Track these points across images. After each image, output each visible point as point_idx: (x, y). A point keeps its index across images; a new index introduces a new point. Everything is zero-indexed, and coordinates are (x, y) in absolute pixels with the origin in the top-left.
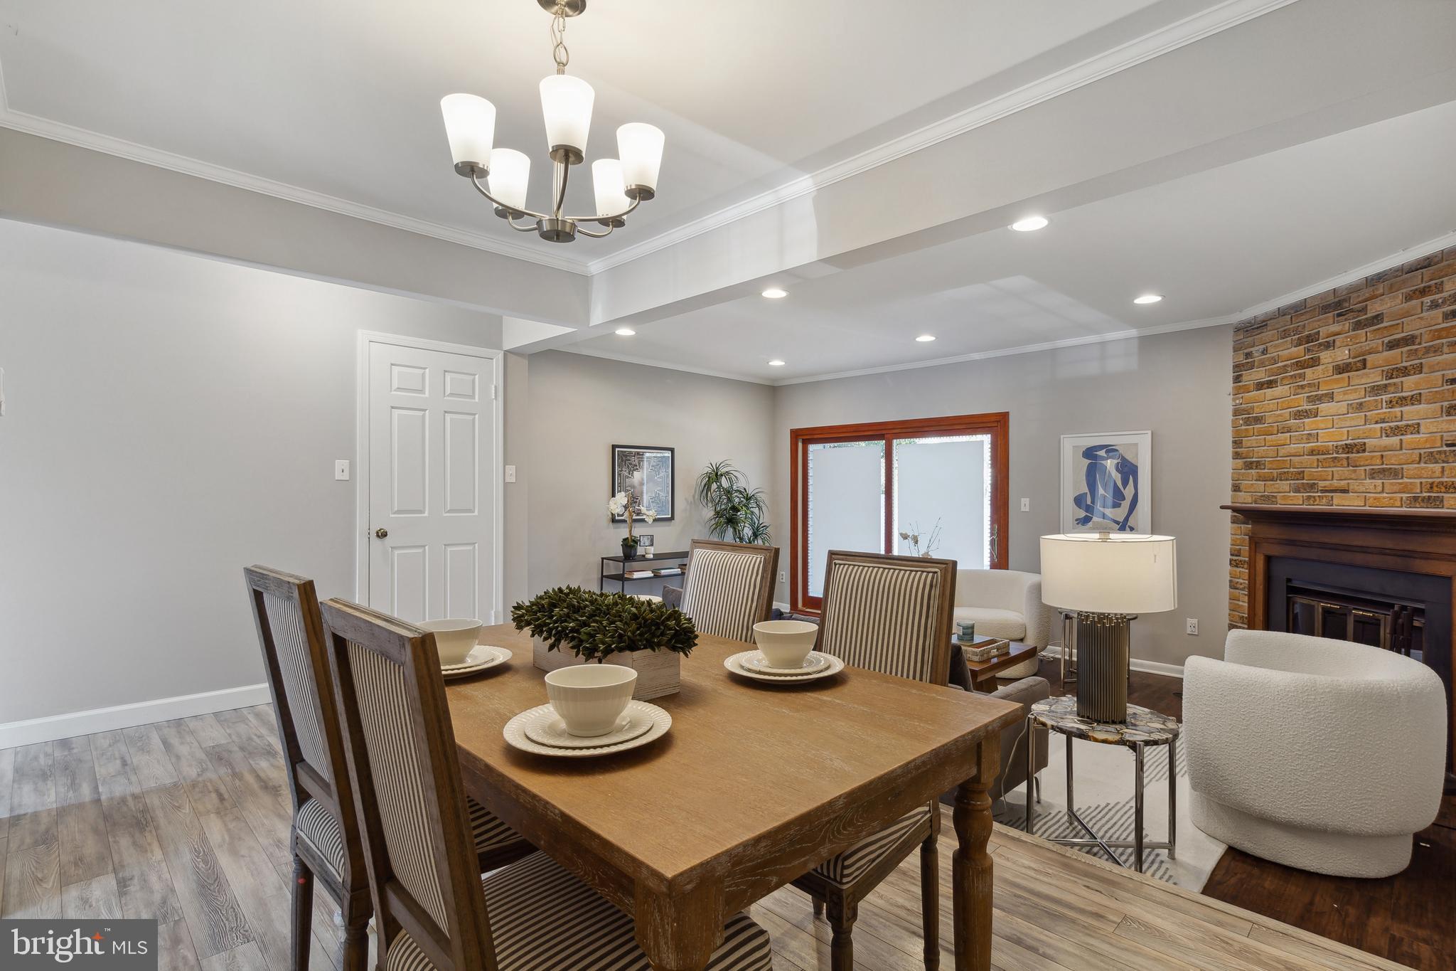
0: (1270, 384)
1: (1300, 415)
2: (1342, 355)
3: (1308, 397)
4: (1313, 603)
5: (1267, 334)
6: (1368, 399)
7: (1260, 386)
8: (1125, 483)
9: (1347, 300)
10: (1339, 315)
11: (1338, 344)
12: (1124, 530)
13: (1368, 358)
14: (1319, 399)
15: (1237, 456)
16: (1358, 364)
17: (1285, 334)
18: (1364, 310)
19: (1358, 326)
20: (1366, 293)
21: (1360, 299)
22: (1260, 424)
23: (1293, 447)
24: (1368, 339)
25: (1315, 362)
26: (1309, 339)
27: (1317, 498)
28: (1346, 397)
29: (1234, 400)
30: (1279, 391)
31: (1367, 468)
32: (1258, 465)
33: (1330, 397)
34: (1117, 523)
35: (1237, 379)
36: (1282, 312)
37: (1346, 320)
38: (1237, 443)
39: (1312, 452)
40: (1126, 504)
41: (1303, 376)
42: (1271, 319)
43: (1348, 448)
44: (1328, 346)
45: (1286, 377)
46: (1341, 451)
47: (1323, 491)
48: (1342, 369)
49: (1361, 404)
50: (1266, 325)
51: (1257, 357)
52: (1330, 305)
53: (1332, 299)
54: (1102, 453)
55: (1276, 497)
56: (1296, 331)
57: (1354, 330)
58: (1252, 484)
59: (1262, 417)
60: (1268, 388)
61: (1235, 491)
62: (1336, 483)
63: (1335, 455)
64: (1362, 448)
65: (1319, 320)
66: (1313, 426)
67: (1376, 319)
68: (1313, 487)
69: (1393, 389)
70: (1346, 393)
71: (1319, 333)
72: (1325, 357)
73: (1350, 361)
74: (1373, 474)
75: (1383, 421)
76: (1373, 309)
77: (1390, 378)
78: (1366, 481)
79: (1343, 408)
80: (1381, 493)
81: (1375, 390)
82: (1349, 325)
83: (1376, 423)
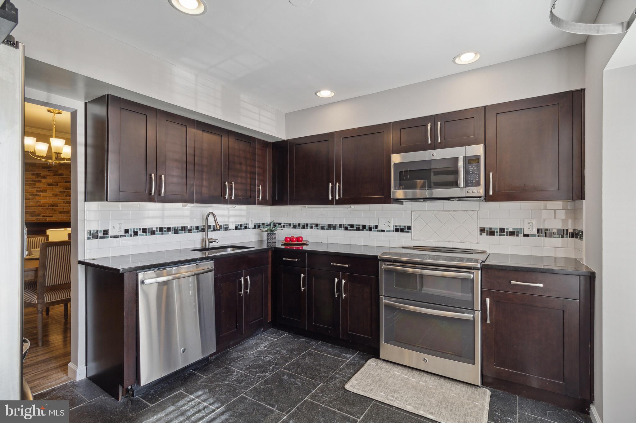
2: (51, 181)
3: (37, 191)
6: (59, 194)
9: (51, 167)
10: (48, 171)
11: (48, 178)
13: (59, 184)
14: (42, 192)
16: (56, 185)
18: (57, 171)
19: (55, 175)
21: (56, 168)
24: (58, 178)
25: (39, 181)
26: (38, 174)
27: (41, 219)
31: (59, 211)
33: (46, 192)
37: (51, 172)
39: (39, 206)
41: (34, 184)
43: (52, 206)
44: (45, 178)
47: (43, 217)
48: (49, 185)
49: (57, 195)
52: (44, 167)
57: (54, 176)
62: (48, 215)
63: (48, 207)
64: (57, 206)
65: (41, 170)
66: (40, 199)
67: (62, 175)
68: (39, 215)
69: (66, 192)
70: (51, 191)
71: (41, 173)
72: (43, 180)
73: (53, 183)
74: (61, 213)
75: (64, 200)
76: (60, 172)
77: (66, 190)
78: (59, 214)
79: (50, 195)
80: (64, 217)
81: (61, 192)
82: (52, 174)
83: (62, 200)
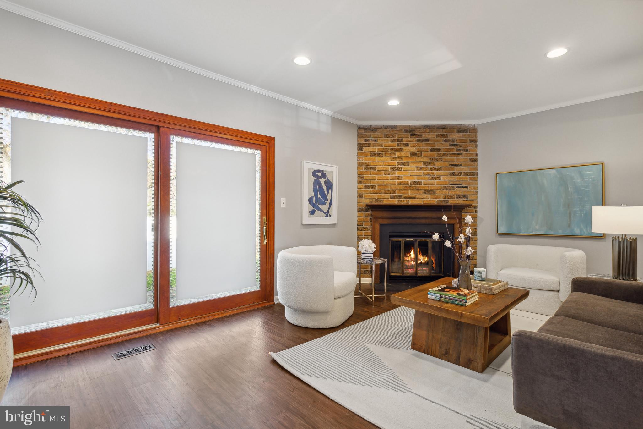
0: (379, 155)
1: (393, 169)
2: (414, 150)
3: (398, 162)
4: (400, 240)
5: (377, 134)
6: (423, 167)
7: (373, 154)
8: (328, 192)
9: (414, 130)
10: (411, 135)
11: (411, 145)
12: (327, 217)
13: (423, 153)
14: (403, 164)
15: (360, 183)
16: (420, 154)
17: (386, 136)
18: (421, 136)
19: (419, 141)
20: (423, 130)
21: (420, 132)
22: (374, 170)
23: (391, 181)
24: (422, 145)
25: (401, 150)
26: (398, 141)
27: (403, 201)
28: (415, 165)
29: (358, 158)
30: (383, 158)
31: (423, 190)
32: (373, 187)
33: (407, 164)
34: (325, 213)
35: (360, 149)
36: (386, 127)
37: (414, 137)
38: (360, 177)
39: (400, 183)
40: (328, 203)
41: (395, 154)
42: (379, 128)
43: (416, 183)
44: (407, 145)
45: (388, 153)
46: (413, 184)
47: (404, 198)
48: (413, 154)
49: (421, 168)
50: (376, 130)
51: (372, 143)
52: (408, 130)
53: (408, 128)
54: (320, 174)
55: (382, 200)
56: (392, 136)
57: (418, 142)
58: (370, 195)
59: (375, 167)
60: (378, 156)
61: (360, 198)
62: (410, 195)
63: (410, 185)
64: (421, 183)
65: (403, 135)
66: (401, 174)
67: (426, 140)
68: (400, 196)
69: (432, 165)
70: (414, 163)
71: (402, 139)
72: (405, 148)
73: (416, 152)
74: (425, 192)
75: (429, 175)
76: (425, 136)
77: (432, 161)
78: (423, 195)
79: (414, 168)
80: (428, 199)
81: (426, 164)
82: (415, 139)
83: (427, 175)
